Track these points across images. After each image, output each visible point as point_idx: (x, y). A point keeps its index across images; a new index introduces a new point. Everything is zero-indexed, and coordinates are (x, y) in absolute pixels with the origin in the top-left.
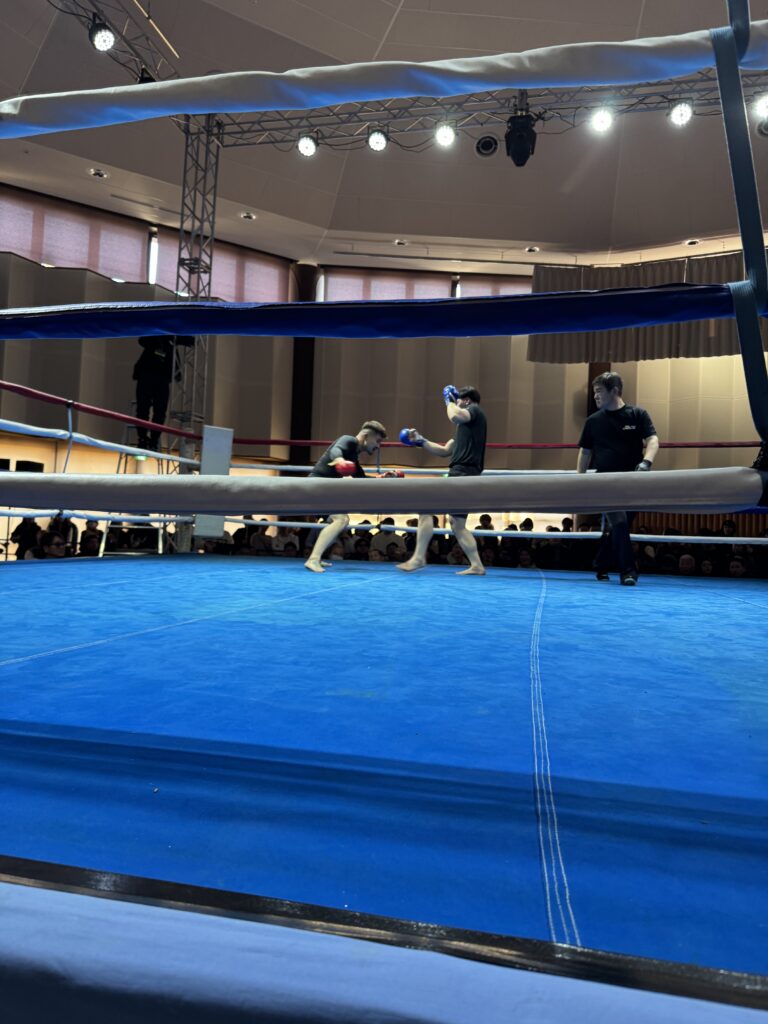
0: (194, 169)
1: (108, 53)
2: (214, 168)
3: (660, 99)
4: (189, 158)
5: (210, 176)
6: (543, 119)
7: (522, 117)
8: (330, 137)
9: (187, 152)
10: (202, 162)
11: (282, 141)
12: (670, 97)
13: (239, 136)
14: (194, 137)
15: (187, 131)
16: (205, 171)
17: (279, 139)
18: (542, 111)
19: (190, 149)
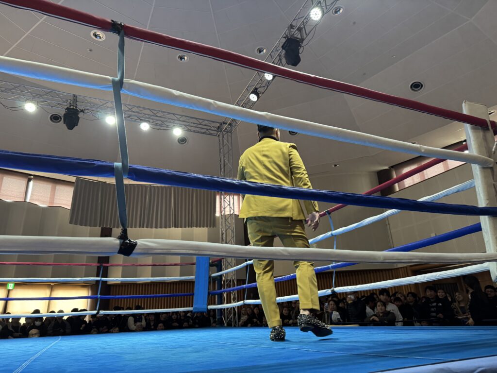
3: (137, 118)
6: (83, 112)
7: (73, 109)
12: (141, 118)
18: (84, 109)
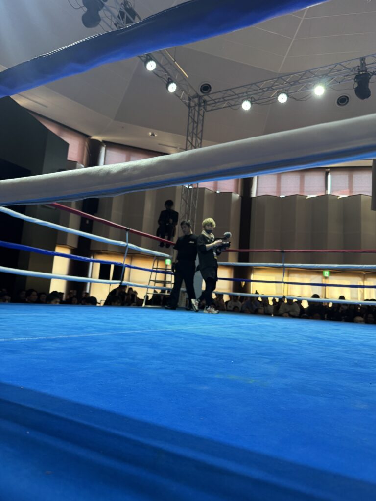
0: (192, 124)
1: (153, 72)
2: (202, 122)
4: (190, 118)
5: (200, 126)
7: (363, 74)
8: (258, 100)
9: (189, 116)
10: (196, 120)
11: (234, 105)
13: (213, 105)
14: (192, 108)
15: (189, 106)
16: (197, 123)
17: (233, 104)
19: (190, 114)
